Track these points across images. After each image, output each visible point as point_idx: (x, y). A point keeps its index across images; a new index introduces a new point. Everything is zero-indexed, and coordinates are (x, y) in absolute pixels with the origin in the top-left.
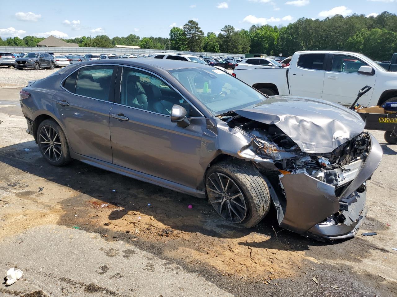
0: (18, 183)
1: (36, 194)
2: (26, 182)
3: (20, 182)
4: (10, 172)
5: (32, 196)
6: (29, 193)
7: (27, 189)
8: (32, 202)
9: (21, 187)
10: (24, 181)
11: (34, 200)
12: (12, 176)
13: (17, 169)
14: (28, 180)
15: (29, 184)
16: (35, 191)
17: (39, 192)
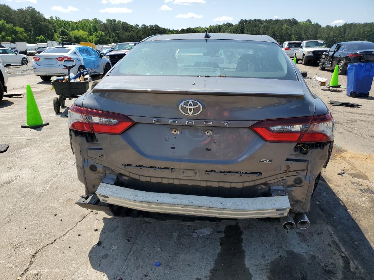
0: (361, 190)
1: (349, 172)
2: (352, 189)
3: (359, 191)
4: (367, 214)
5: (353, 172)
6: (354, 176)
7: (355, 180)
8: (356, 167)
9: (360, 185)
10: (353, 191)
11: (353, 168)
12: (365, 205)
13: (354, 216)
14: (348, 190)
15: (350, 184)
16: (347, 175)
17: (345, 173)
